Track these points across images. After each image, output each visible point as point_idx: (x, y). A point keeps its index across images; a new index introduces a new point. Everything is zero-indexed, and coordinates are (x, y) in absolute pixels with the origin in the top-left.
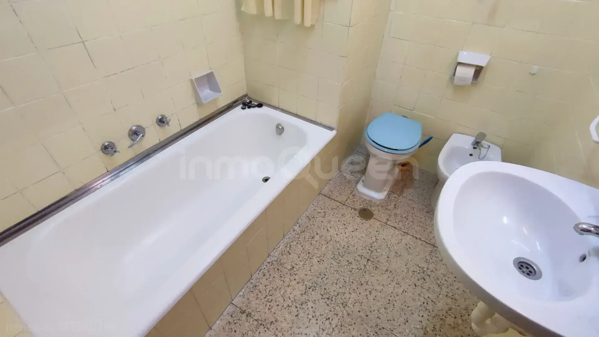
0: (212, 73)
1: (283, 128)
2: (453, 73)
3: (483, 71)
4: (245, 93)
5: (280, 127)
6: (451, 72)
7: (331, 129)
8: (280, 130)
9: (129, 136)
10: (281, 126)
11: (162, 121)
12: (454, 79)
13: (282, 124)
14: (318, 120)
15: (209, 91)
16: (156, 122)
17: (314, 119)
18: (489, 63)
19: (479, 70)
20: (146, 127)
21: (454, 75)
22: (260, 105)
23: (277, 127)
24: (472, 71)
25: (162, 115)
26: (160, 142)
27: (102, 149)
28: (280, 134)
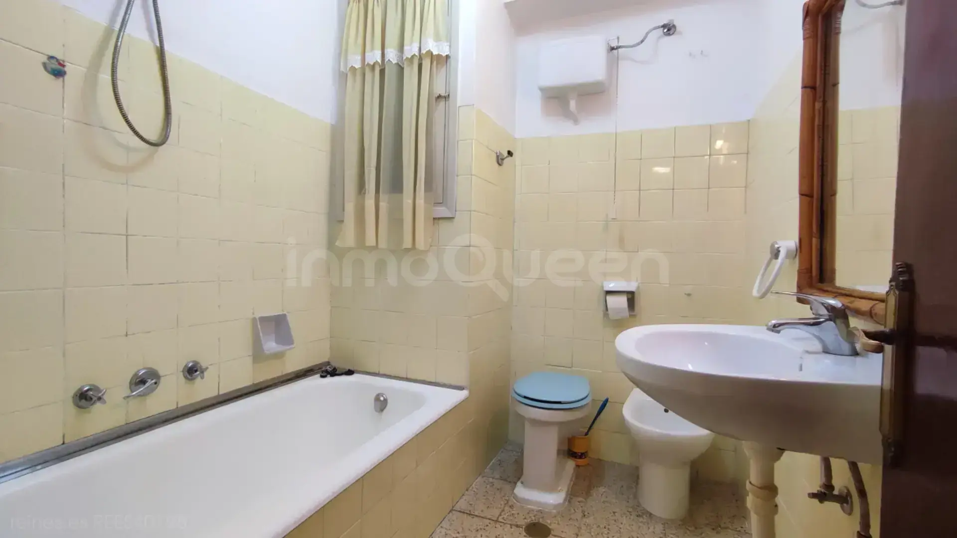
0: (285, 315)
1: (386, 400)
2: (605, 308)
3: (636, 296)
4: (327, 360)
5: (382, 399)
6: (602, 308)
7: (461, 388)
8: (381, 404)
9: (130, 383)
10: (383, 396)
11: (192, 371)
12: (608, 314)
13: (384, 393)
14: (439, 380)
15: (274, 344)
16: (183, 371)
17: (433, 380)
18: (638, 288)
19: (631, 297)
20: (164, 374)
21: (607, 309)
22: (350, 373)
23: (377, 399)
24: (623, 301)
25: (193, 362)
26: (177, 408)
27: (75, 395)
28: (382, 410)
